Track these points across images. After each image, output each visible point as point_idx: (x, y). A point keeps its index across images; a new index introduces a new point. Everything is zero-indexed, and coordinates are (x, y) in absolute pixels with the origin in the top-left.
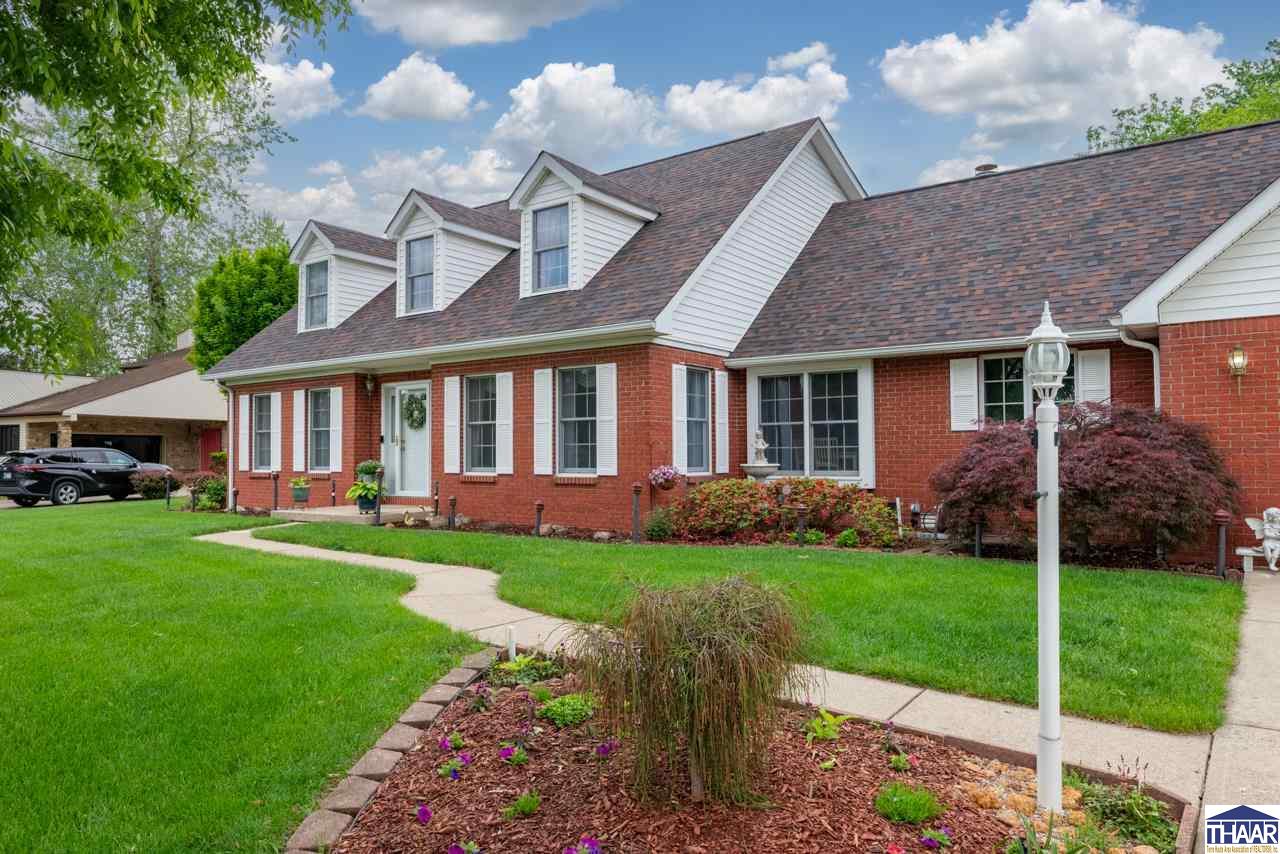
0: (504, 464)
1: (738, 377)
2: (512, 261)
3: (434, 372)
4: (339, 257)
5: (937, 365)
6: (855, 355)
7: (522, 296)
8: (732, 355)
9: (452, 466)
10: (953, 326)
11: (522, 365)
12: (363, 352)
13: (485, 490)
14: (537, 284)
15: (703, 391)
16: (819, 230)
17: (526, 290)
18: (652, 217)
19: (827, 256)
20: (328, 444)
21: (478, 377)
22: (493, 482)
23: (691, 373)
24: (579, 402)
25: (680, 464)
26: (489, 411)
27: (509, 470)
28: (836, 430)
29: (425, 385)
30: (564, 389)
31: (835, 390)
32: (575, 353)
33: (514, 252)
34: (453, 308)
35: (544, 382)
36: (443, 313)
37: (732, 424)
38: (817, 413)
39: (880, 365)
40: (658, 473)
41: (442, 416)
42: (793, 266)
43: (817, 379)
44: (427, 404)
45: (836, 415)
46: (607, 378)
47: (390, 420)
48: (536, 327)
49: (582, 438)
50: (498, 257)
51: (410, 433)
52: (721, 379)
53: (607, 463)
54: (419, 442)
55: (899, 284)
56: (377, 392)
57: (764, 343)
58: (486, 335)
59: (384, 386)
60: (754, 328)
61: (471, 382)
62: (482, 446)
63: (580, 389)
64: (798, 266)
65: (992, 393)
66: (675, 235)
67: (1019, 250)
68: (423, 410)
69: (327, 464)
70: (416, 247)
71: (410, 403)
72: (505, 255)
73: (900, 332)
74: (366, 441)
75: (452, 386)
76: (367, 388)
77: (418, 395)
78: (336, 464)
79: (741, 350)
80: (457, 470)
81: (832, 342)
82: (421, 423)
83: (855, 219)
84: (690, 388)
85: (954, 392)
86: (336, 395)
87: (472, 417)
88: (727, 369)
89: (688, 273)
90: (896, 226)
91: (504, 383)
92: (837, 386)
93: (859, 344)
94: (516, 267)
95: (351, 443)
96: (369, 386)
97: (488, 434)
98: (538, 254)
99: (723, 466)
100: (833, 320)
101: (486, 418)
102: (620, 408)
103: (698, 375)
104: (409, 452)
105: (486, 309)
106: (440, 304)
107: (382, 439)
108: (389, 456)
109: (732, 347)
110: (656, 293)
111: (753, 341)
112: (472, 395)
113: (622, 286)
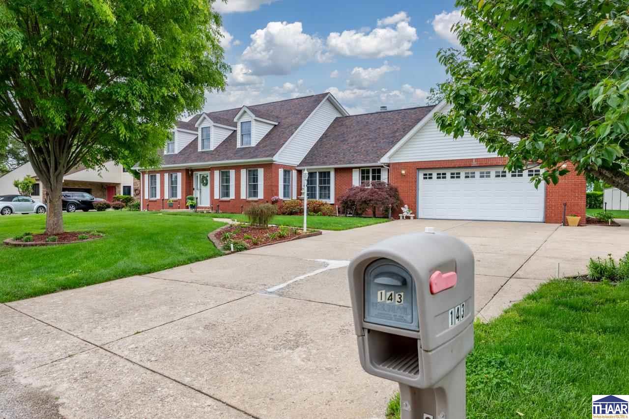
0: (232, 196)
1: (300, 172)
2: (234, 134)
3: (211, 169)
4: (179, 131)
5: (350, 170)
6: (330, 167)
7: (238, 147)
8: (298, 166)
9: (217, 196)
10: (354, 160)
11: (238, 168)
12: (188, 163)
13: (227, 203)
14: (242, 144)
15: (289, 176)
16: (330, 127)
17: (239, 146)
18: (277, 124)
19: (330, 136)
20: (176, 190)
21: (224, 171)
22: (229, 201)
23: (285, 172)
24: (253, 178)
25: (281, 196)
26: (228, 181)
27: (234, 198)
28: (325, 188)
29: (208, 173)
30: (249, 175)
31: (325, 177)
32: (252, 165)
33: (235, 131)
34: (216, 149)
35: (243, 172)
36: (213, 151)
37: (298, 186)
38: (320, 183)
39: (337, 170)
40: (274, 198)
41: (214, 182)
42: (320, 138)
43: (320, 173)
44: (209, 178)
45: (325, 183)
46: (261, 172)
47: (196, 183)
48: (242, 157)
49: (254, 189)
50: (230, 133)
51: (203, 188)
52: (294, 173)
53: (261, 195)
54: (206, 190)
55: (345, 147)
56: (192, 174)
57: (307, 163)
58: (227, 159)
59: (194, 173)
60: (305, 158)
61: (222, 172)
62: (226, 191)
63: (254, 175)
64: (321, 139)
65: (363, 178)
66: (282, 131)
67: (377, 138)
68: (207, 180)
69: (176, 196)
70: (204, 130)
71: (203, 178)
72: (232, 132)
73: (341, 161)
74: (189, 189)
75: (217, 174)
76: (189, 173)
77: (205, 176)
78: (179, 196)
79: (300, 165)
80: (218, 198)
81: (324, 163)
82: (206, 184)
83: (340, 124)
84: (285, 175)
85: (353, 178)
86: (179, 175)
87: (222, 182)
88: (297, 170)
89: (283, 144)
90: (350, 128)
91: (232, 173)
92: (325, 175)
93: (330, 164)
94: (236, 137)
95: (185, 190)
96: (190, 173)
97: (228, 187)
98: (242, 135)
99: (295, 197)
100: (326, 157)
101: (227, 183)
102: (264, 180)
103: (287, 172)
104: (202, 193)
105: (227, 151)
106: (212, 148)
107: (194, 189)
108: (196, 194)
109: (298, 163)
110: (274, 149)
111: (304, 162)
112: (222, 176)
113: (265, 146)
